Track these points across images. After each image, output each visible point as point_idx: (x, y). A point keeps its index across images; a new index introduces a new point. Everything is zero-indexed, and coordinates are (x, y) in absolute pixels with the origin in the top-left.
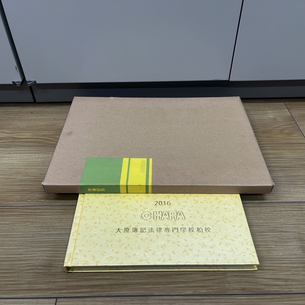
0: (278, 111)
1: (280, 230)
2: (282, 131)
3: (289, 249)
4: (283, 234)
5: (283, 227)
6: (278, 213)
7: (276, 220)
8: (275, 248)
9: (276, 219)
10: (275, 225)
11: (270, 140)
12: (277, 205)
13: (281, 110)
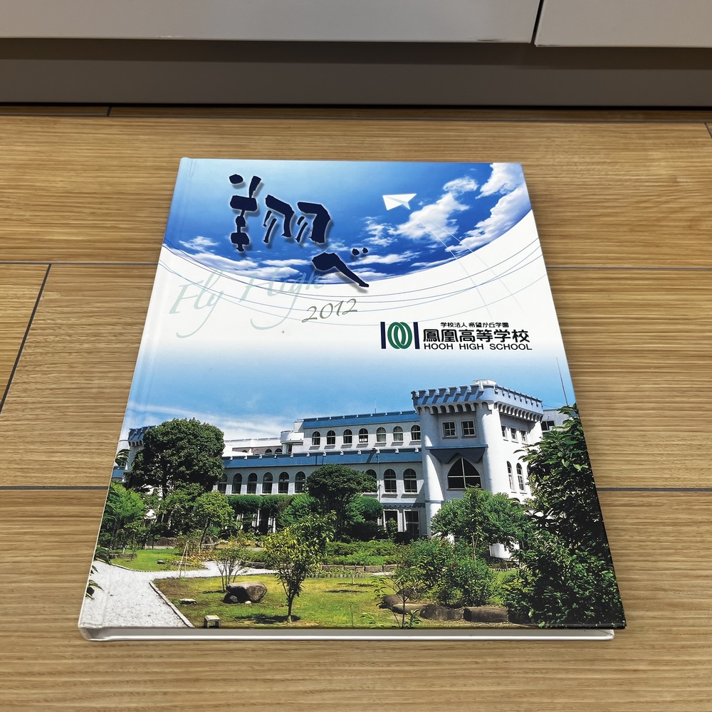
0: (685, 154)
1: (672, 597)
2: (693, 224)
3: (697, 677)
4: (681, 614)
5: (681, 585)
6: (667, 533)
7: (659, 558)
8: (650, 675)
9: (661, 555)
10: (653, 578)
11: (654, 256)
12: (663, 500)
13: (693, 150)
